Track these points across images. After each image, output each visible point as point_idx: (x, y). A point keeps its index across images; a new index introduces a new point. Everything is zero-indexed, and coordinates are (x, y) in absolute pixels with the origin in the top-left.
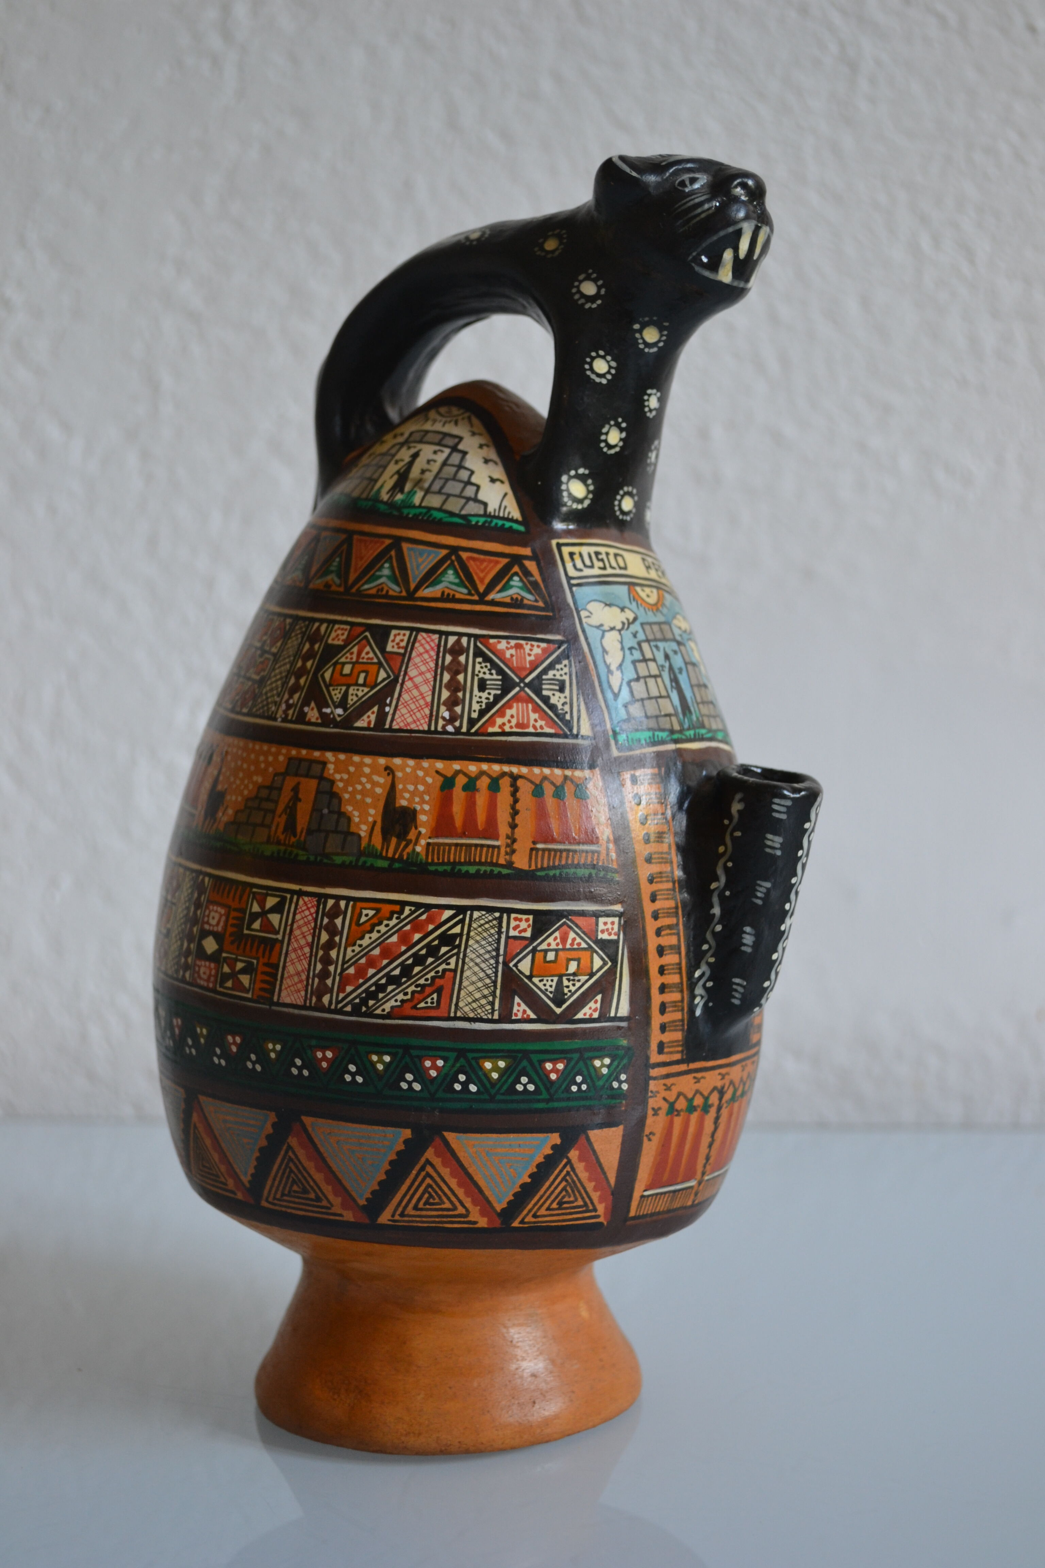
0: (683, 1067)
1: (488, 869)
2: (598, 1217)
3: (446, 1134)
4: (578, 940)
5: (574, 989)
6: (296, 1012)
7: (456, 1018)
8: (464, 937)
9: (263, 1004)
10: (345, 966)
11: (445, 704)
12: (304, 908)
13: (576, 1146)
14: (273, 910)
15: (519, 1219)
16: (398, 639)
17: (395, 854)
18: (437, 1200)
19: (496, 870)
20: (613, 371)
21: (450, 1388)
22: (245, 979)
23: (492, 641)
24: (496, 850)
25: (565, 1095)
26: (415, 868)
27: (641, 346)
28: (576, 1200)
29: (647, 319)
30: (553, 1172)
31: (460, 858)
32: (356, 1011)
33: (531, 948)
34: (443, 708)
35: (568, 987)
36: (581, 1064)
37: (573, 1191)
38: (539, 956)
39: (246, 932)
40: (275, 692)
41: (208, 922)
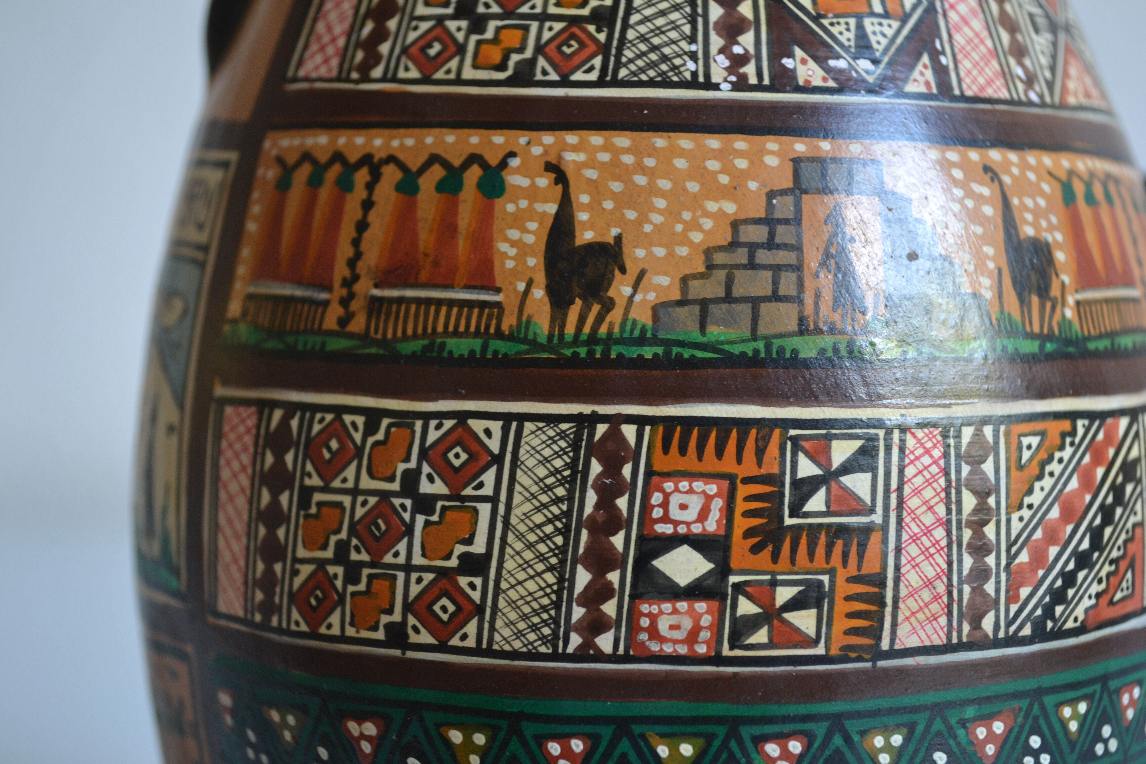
6: (933, 660)
8: (1143, 462)
9: (859, 659)
10: (1014, 550)
11: (1011, 54)
26: (1072, 349)
32: (1038, 633)
34: (1012, 61)
39: (788, 521)
40: (674, 35)
41: (666, 519)
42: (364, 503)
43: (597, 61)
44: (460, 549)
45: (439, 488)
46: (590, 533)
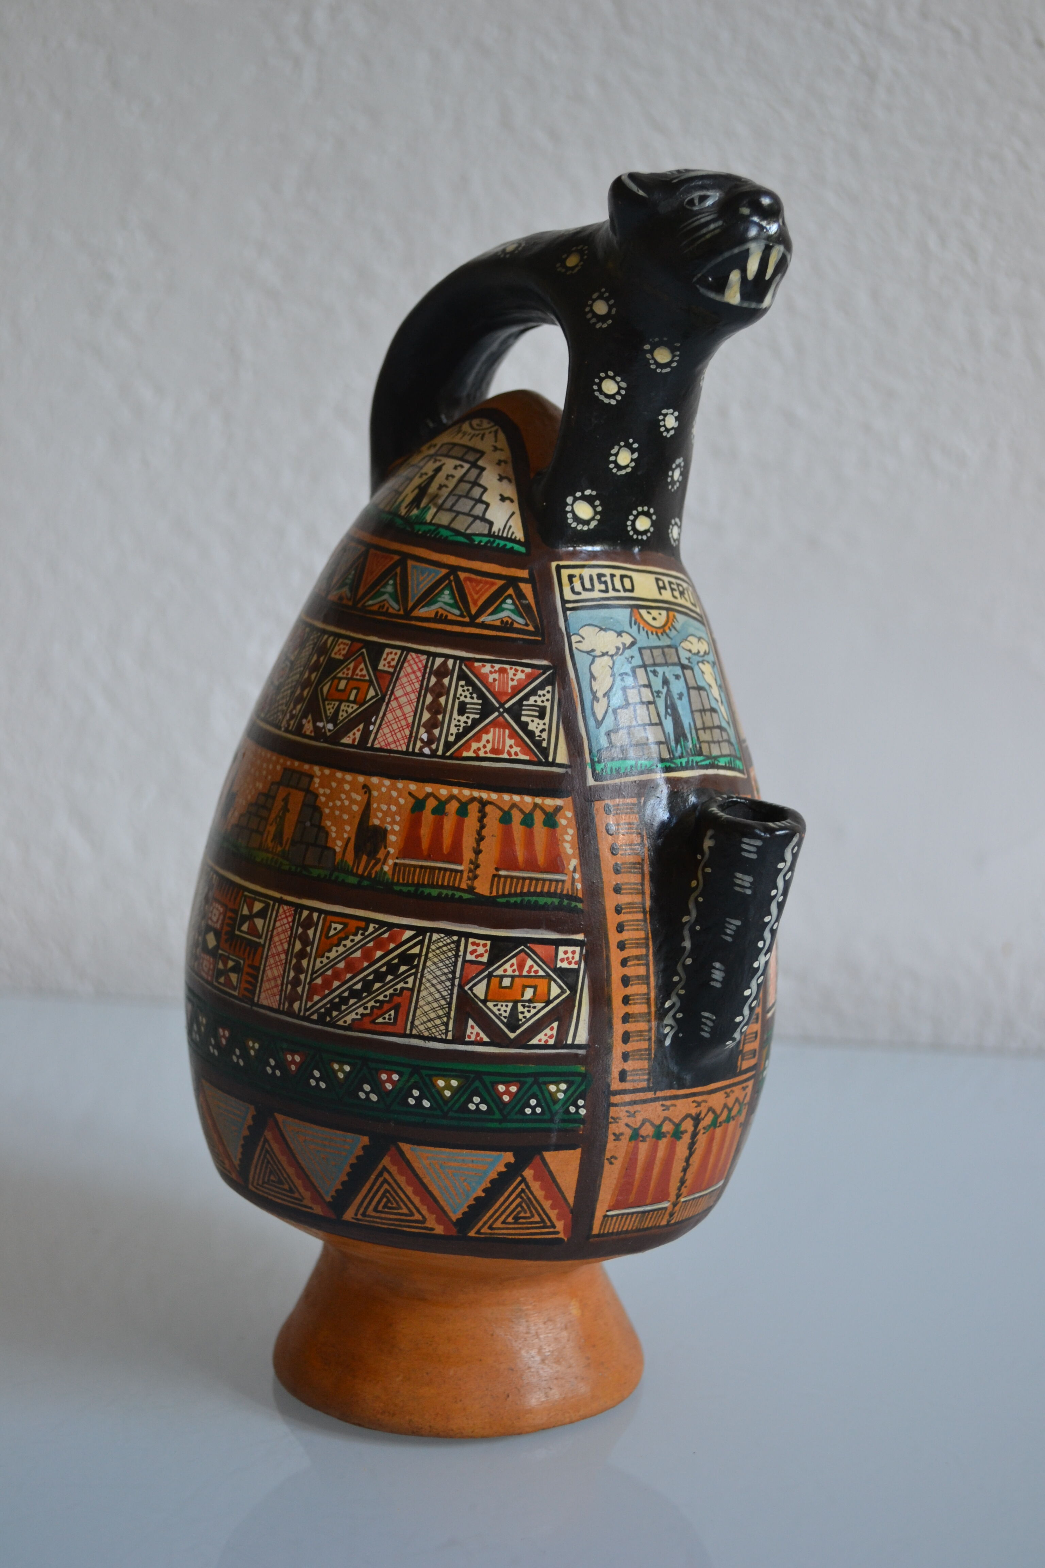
0: (650, 1095)
1: (450, 893)
2: (558, 1233)
3: (401, 1144)
4: (536, 968)
5: (529, 1015)
6: (272, 1014)
7: (411, 1036)
8: (423, 958)
9: (247, 1003)
10: (314, 976)
11: (424, 726)
12: (283, 916)
13: (531, 1165)
14: (259, 915)
15: (475, 1230)
16: (390, 657)
17: (364, 871)
18: (395, 1205)
19: (458, 894)
20: (623, 392)
21: (427, 1374)
22: (234, 977)
23: (476, 664)
24: (459, 874)
25: (519, 1117)
26: (381, 887)
27: (653, 367)
28: (533, 1216)
29: (657, 339)
30: (507, 1189)
31: (424, 880)
32: (321, 1020)
33: (487, 973)
34: (422, 730)
35: (523, 1013)
36: (535, 1089)
37: (529, 1208)
38: (495, 981)
39: (237, 932)
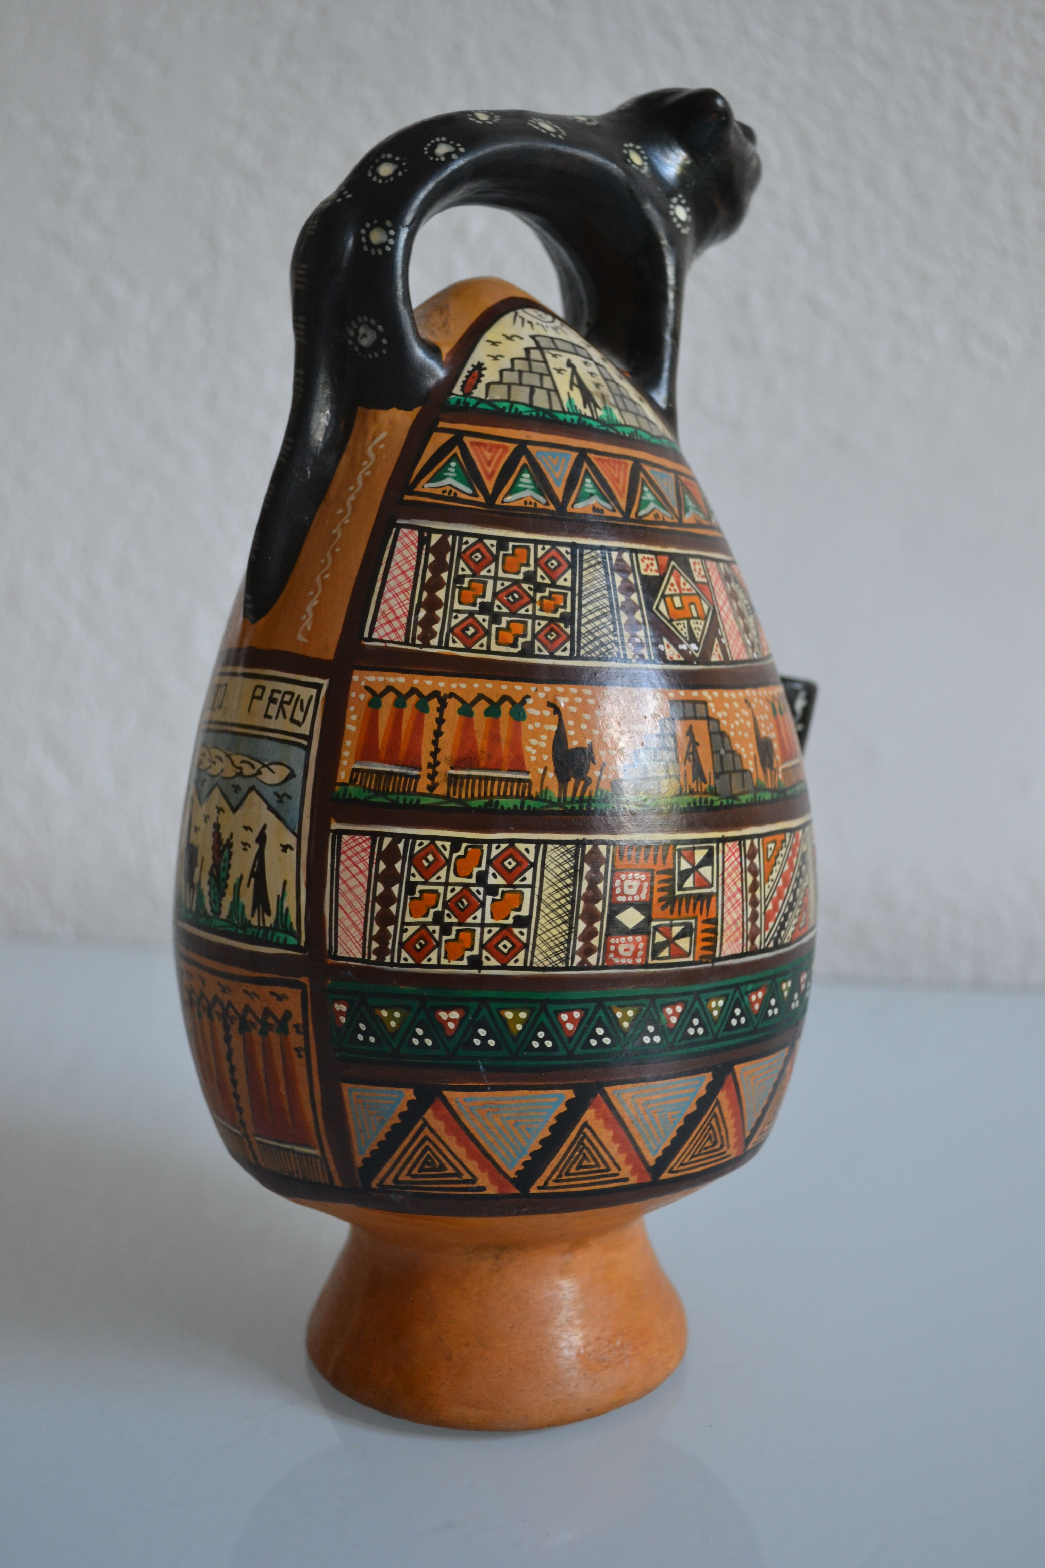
9: (707, 962)
12: (730, 854)
14: (703, 863)
16: (697, 568)
22: (684, 943)
26: (782, 796)
32: (775, 946)
39: (678, 893)
40: (605, 631)
41: (622, 894)
42: (453, 890)
43: (568, 645)
44: (514, 914)
45: (500, 881)
46: (585, 902)
